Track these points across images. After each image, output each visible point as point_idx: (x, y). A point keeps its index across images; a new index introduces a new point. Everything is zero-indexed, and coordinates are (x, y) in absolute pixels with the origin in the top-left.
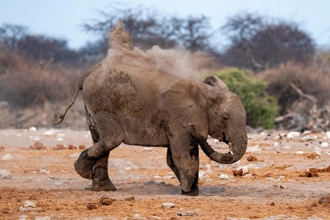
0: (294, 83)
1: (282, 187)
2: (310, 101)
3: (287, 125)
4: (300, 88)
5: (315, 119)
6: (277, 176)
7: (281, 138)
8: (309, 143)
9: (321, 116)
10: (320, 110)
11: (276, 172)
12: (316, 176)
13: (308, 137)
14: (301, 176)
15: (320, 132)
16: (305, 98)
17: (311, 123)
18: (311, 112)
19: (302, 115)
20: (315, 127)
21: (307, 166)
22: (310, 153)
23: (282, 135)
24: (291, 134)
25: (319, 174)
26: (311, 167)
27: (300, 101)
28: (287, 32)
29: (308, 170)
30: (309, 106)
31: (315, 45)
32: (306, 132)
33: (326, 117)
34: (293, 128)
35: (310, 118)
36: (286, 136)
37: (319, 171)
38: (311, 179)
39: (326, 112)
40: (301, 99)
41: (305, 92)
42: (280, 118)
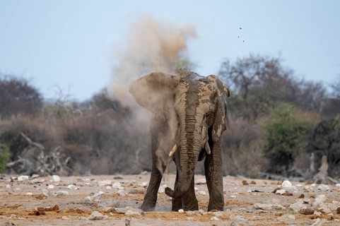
0: (24, 133)
1: (13, 224)
2: (38, 148)
3: (18, 170)
4: (29, 137)
5: (42, 164)
6: (9, 214)
7: (12, 181)
8: (37, 185)
9: (48, 162)
10: (47, 157)
11: (8, 211)
12: (44, 214)
13: (36, 180)
14: (30, 214)
15: (47, 175)
16: (33, 146)
17: (39, 168)
18: (39, 158)
19: (30, 161)
20: (42, 171)
21: (35, 205)
22: (38, 194)
23: (13, 178)
24: (21, 178)
25: (46, 212)
26: (39, 207)
27: (29, 149)
28: (18, 87)
29: (36, 209)
30: (37, 153)
31: (42, 99)
32: (34, 176)
33: (52, 162)
34: (22, 172)
35: (38, 163)
36: (17, 179)
37: (46, 210)
38: (39, 217)
39: (52, 158)
40: (30, 146)
41: (33, 140)
42: (12, 164)
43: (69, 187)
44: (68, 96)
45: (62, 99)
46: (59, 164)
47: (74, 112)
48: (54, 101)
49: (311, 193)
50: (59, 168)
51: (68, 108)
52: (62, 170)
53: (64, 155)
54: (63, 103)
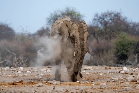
0: (7, 48)
1: (3, 89)
2: (13, 55)
3: (4, 65)
4: (9, 50)
5: (15, 62)
6: (1, 85)
7: (2, 70)
8: (13, 72)
9: (18, 61)
10: (17, 59)
12: (16, 84)
13: (13, 69)
14: (10, 85)
15: (17, 67)
16: (11, 54)
17: (14, 64)
18: (14, 59)
19: (10, 61)
20: (15, 65)
22: (13, 75)
23: (2, 68)
24: (6, 69)
25: (17, 84)
26: (14, 81)
27: (9, 55)
28: (4, 28)
29: (13, 82)
30: (13, 57)
31: (15, 33)
32: (12, 67)
33: (20, 61)
34: (7, 66)
35: (13, 62)
36: (4, 69)
37: (17, 83)
38: (14, 86)
39: (20, 59)
40: (10, 54)
41: (11, 51)
42: (2, 62)
43: (28, 72)
44: (26, 31)
45: (24, 33)
46: (23, 62)
47: (29, 38)
48: (20, 34)
49: (136, 72)
50: (23, 63)
51: (27, 36)
52: (24, 64)
53: (25, 58)
54: (24, 34)
